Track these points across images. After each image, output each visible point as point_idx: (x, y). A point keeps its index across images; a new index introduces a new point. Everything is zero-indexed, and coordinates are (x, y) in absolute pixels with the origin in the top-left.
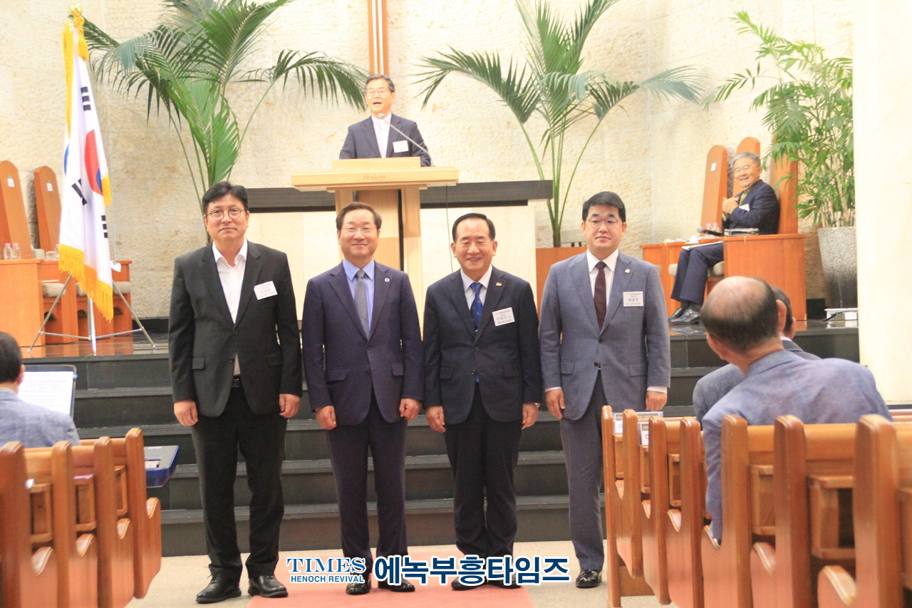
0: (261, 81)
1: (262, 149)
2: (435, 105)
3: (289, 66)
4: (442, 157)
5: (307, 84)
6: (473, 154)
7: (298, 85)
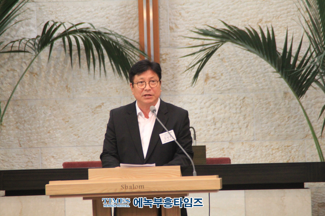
0: (24, 52)
1: (25, 121)
2: (207, 75)
3: (55, 35)
4: (215, 129)
5: (73, 53)
6: (247, 127)
7: (64, 55)
